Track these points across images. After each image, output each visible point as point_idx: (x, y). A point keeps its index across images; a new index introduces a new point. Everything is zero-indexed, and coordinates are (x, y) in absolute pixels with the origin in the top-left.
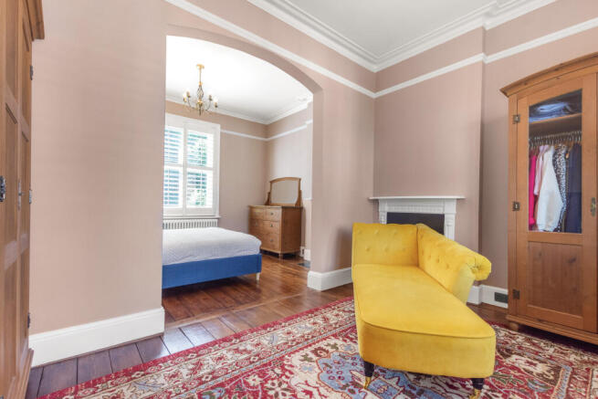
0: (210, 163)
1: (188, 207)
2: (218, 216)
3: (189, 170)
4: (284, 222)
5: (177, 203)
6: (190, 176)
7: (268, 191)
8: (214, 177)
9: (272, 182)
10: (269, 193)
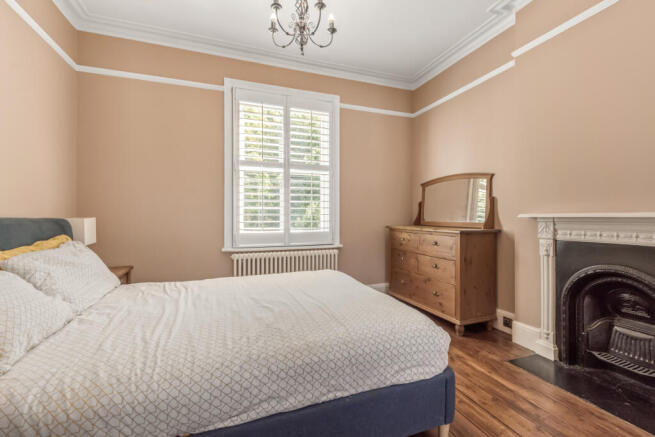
0: (325, 160)
1: (293, 231)
2: (337, 244)
3: (293, 171)
4: (466, 261)
5: (277, 225)
6: (295, 181)
7: (420, 200)
8: (331, 182)
9: (424, 185)
10: (421, 205)
